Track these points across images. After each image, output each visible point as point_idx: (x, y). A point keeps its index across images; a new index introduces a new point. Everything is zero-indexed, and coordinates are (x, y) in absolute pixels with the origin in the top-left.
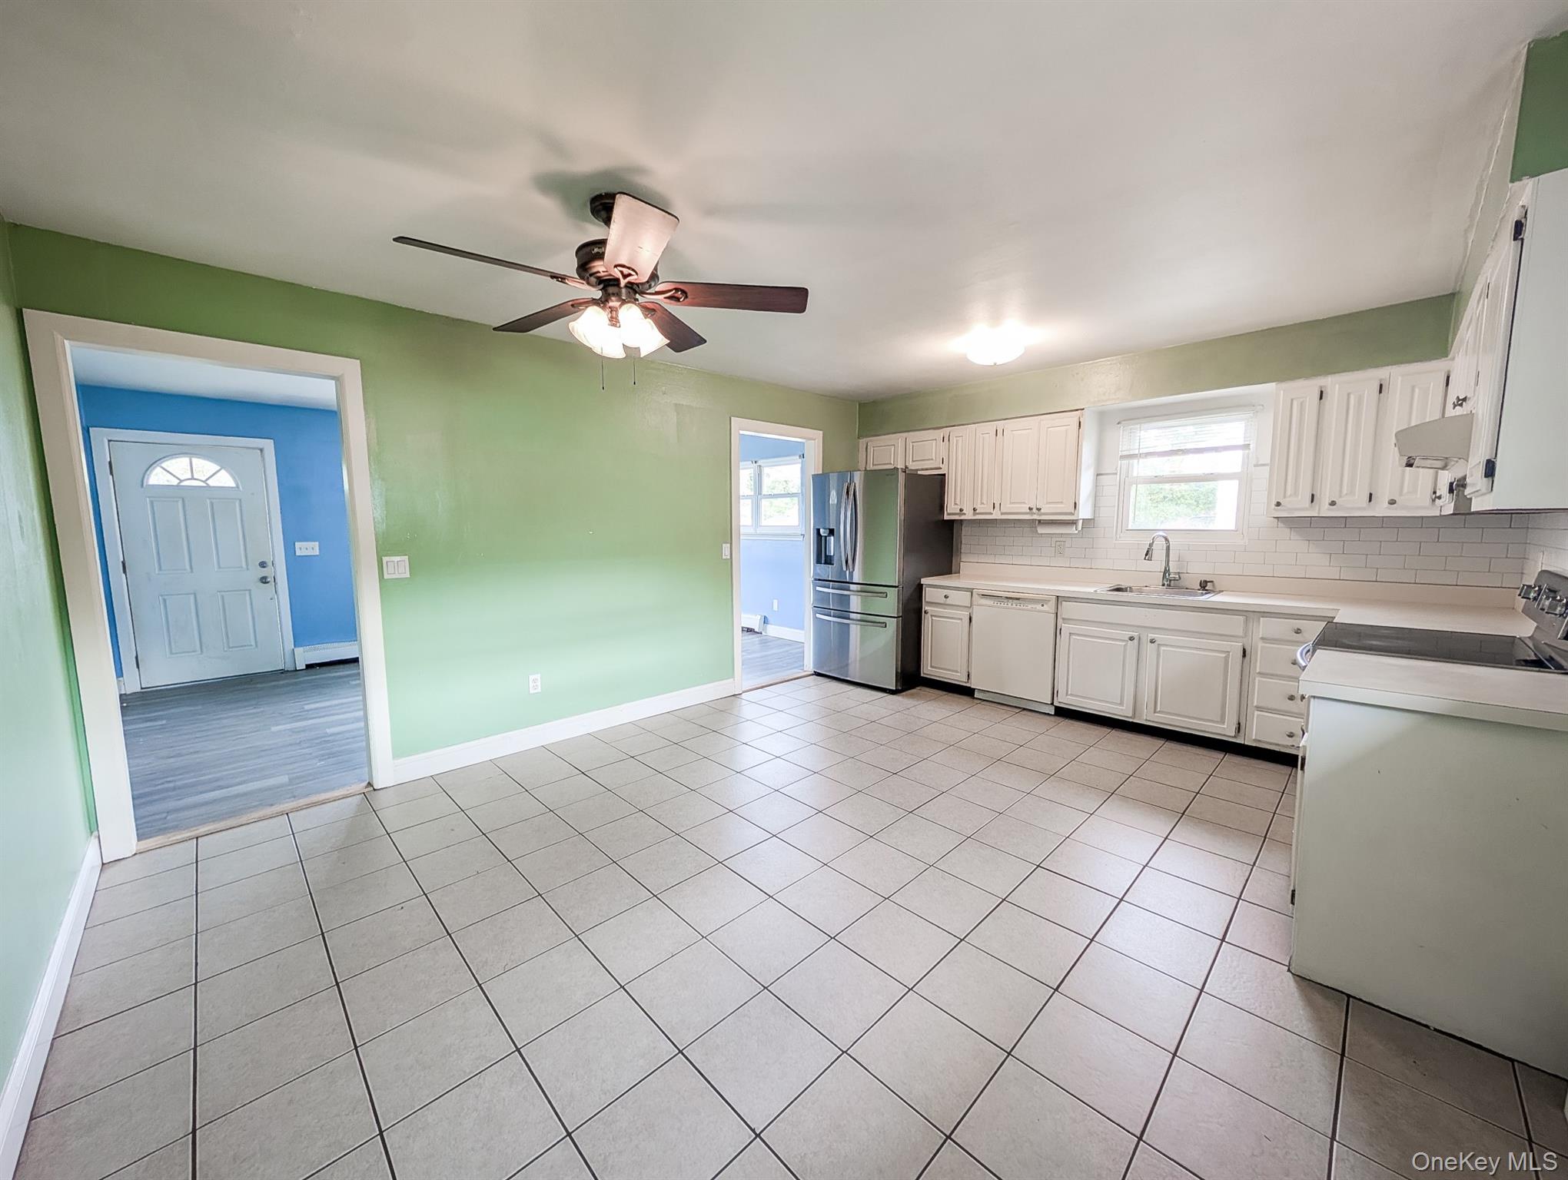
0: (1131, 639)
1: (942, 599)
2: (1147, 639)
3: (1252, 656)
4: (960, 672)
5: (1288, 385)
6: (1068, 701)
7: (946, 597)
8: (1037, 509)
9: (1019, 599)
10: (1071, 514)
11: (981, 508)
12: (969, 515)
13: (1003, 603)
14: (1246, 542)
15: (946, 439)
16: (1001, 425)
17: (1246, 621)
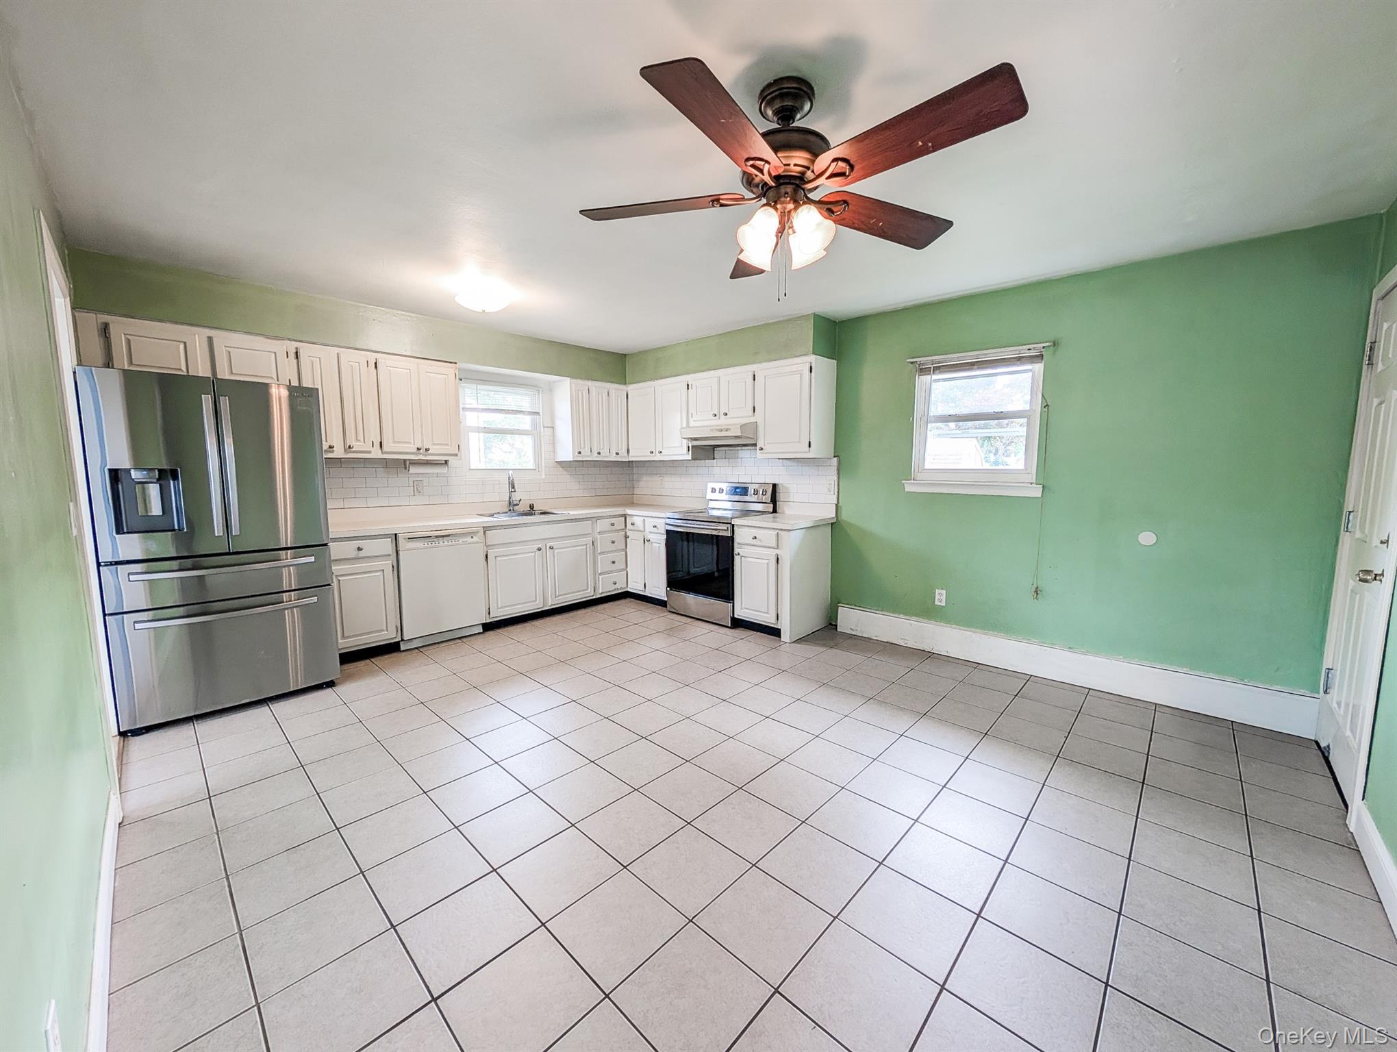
0: (539, 549)
1: (354, 554)
2: (548, 548)
3: (595, 543)
4: (385, 629)
5: (574, 381)
6: (499, 614)
7: (359, 549)
8: (426, 449)
9: (448, 536)
10: (456, 455)
11: (357, 446)
12: (339, 453)
13: (433, 543)
14: (544, 477)
15: (292, 355)
16: (372, 357)
17: (592, 524)
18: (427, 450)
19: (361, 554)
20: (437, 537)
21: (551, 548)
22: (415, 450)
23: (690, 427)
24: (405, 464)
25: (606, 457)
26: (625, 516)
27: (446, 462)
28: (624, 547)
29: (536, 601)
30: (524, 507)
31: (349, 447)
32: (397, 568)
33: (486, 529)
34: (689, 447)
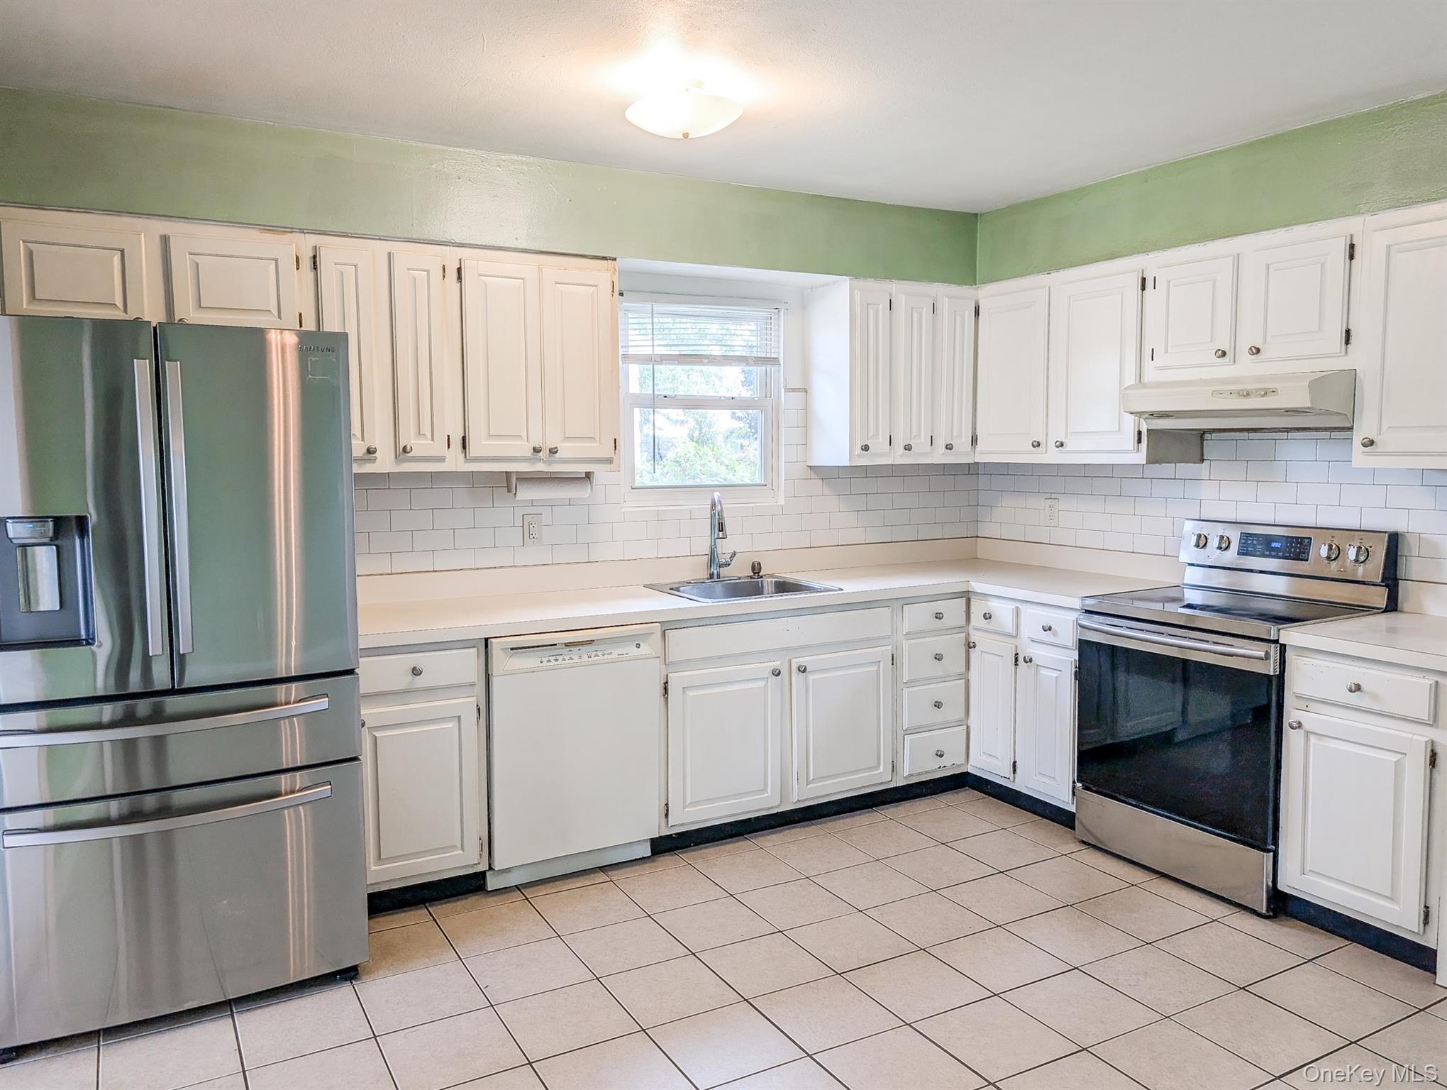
0: (777, 673)
1: (404, 681)
2: (794, 668)
3: (898, 661)
4: (460, 846)
5: (861, 283)
6: (687, 817)
7: (416, 672)
8: (550, 450)
9: (590, 642)
10: (610, 461)
11: (420, 446)
12: (385, 463)
13: (560, 658)
14: (782, 501)
15: (306, 263)
16: (451, 256)
17: (892, 612)
18: (553, 451)
19: (420, 682)
20: (567, 645)
21: (803, 670)
22: (529, 453)
23: (1145, 386)
24: (508, 482)
25: (926, 454)
26: (967, 596)
27: (588, 476)
28: (963, 669)
29: (765, 790)
30: (738, 571)
31: (405, 448)
32: (486, 712)
33: (667, 627)
34: (1140, 433)
